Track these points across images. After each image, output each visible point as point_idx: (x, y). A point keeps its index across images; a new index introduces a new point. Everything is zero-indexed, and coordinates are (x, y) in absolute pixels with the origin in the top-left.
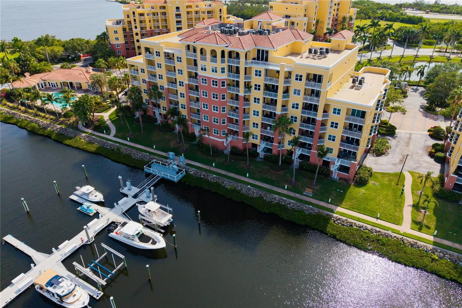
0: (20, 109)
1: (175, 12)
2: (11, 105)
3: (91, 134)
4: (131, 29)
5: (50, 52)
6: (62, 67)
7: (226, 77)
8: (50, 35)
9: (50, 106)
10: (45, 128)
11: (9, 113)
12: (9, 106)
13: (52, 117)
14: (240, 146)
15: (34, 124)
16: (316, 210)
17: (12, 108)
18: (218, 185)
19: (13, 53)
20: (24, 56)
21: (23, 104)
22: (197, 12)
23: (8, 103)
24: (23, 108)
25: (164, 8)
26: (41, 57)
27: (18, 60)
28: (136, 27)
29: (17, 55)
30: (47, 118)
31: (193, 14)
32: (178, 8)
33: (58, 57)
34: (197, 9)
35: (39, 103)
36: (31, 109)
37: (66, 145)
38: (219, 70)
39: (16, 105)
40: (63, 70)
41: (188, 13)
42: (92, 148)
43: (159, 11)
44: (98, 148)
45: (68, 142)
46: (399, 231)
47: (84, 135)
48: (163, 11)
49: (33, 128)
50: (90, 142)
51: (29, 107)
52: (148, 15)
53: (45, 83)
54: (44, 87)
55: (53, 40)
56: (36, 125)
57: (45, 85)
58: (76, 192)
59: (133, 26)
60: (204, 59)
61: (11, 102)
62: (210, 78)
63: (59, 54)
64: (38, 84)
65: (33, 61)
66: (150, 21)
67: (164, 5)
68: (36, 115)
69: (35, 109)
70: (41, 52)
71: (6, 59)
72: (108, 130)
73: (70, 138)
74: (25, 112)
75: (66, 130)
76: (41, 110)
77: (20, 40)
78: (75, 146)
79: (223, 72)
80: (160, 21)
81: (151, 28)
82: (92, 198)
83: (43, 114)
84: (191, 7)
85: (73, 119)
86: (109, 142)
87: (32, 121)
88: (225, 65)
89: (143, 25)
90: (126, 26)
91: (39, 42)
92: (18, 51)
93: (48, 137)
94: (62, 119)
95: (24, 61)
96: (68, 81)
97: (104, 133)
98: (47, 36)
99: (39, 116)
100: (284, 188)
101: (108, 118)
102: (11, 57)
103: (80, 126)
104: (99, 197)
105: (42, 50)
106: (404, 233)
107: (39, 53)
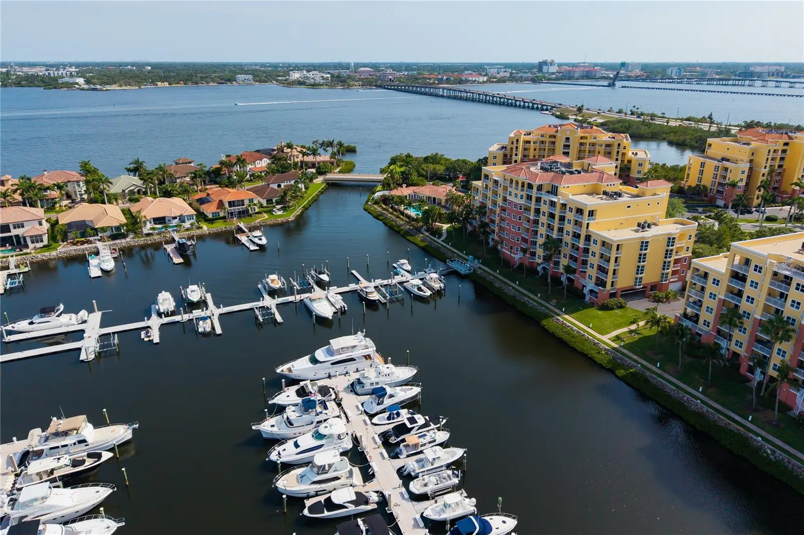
0: (389, 211)
1: (563, 142)
2: (384, 206)
3: (427, 236)
4: (511, 156)
5: (432, 170)
6: (433, 184)
7: (524, 203)
8: (440, 153)
9: (408, 212)
10: (399, 226)
11: (381, 212)
12: (383, 207)
13: (407, 220)
14: (526, 263)
15: (393, 223)
16: (547, 311)
17: (385, 209)
18: (491, 283)
19: (401, 166)
20: (409, 171)
21: (392, 208)
22: (593, 145)
23: (383, 206)
24: (391, 210)
25: (555, 137)
26: (423, 173)
27: (402, 173)
28: (516, 155)
29: (403, 169)
30: (404, 220)
31: (588, 146)
32: (568, 139)
33: (438, 175)
34: (593, 141)
35: (402, 208)
36: (396, 212)
37: (407, 239)
38: (519, 196)
39: (387, 208)
40: (433, 186)
41: (581, 144)
42: (422, 244)
43: (547, 140)
44: (426, 246)
45: (409, 238)
46: (596, 337)
47: (422, 235)
48: (553, 140)
49: (392, 225)
50: (422, 241)
51: (395, 210)
52: (534, 143)
53: (415, 195)
54: (413, 197)
55: (440, 159)
56: (394, 224)
57: (415, 197)
58: (398, 263)
59: (514, 152)
60: (511, 187)
61: (385, 205)
62: (513, 202)
63: (439, 172)
64: (409, 195)
65: (414, 175)
66: (535, 150)
67: (555, 134)
68: (398, 217)
69: (399, 213)
70: (425, 168)
71: (394, 171)
72: (440, 235)
73: (412, 236)
74: (392, 213)
75: (412, 230)
76: (402, 213)
77: (412, 156)
78: (413, 241)
79: (522, 198)
80: (546, 150)
81: (534, 156)
82: (404, 267)
83: (402, 217)
84: (586, 138)
85: (421, 224)
86: (436, 244)
87: (393, 220)
88: (524, 193)
89: (526, 153)
90: (508, 152)
91: (426, 159)
92: (405, 166)
93: (398, 232)
94: (413, 223)
95: (407, 174)
96: (432, 196)
97: (436, 237)
98: (437, 154)
99: (400, 217)
100: (537, 296)
101: (446, 228)
102: (399, 170)
103: (423, 230)
104: (409, 268)
105: (426, 167)
106: (599, 338)
107: (423, 169)
